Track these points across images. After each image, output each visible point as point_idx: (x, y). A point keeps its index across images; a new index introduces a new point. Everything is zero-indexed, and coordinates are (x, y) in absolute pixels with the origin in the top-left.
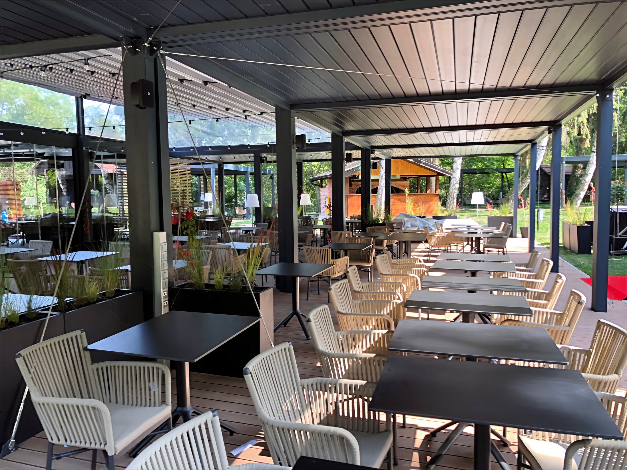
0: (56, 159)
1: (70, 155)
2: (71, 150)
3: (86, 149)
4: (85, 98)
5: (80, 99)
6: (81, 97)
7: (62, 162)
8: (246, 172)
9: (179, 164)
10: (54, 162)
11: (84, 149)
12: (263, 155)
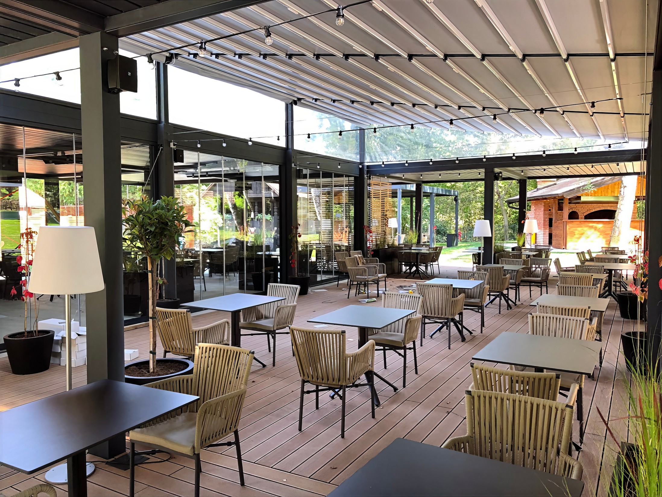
0: (246, 180)
1: (277, 173)
2: (277, 167)
3: (295, 165)
4: (296, 104)
5: (290, 106)
6: (291, 104)
7: (249, 183)
8: (431, 193)
9: (381, 184)
10: (242, 184)
11: (293, 165)
12: (497, 170)
